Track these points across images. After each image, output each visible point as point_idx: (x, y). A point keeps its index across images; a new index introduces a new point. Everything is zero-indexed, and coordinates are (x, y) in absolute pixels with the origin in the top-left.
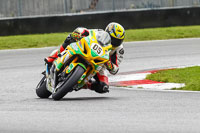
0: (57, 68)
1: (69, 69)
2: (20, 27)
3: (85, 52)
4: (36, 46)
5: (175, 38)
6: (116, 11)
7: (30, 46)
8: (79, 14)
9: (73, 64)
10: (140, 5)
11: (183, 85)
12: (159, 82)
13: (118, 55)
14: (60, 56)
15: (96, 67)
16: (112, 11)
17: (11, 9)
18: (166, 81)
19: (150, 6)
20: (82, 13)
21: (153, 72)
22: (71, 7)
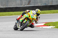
0: (21, 21)
1: (24, 22)
2: (7, 10)
3: (29, 17)
4: (12, 15)
5: (52, 13)
6: (35, 5)
7: (10, 15)
8: (24, 6)
9: (26, 20)
10: (42, 4)
11: (55, 27)
12: (47, 26)
13: (38, 18)
14: (21, 18)
15: (32, 21)
16: (34, 5)
17: (5, 5)
18: (50, 26)
19: (45, 4)
20: (25, 6)
21: (46, 23)
22: (22, 4)
